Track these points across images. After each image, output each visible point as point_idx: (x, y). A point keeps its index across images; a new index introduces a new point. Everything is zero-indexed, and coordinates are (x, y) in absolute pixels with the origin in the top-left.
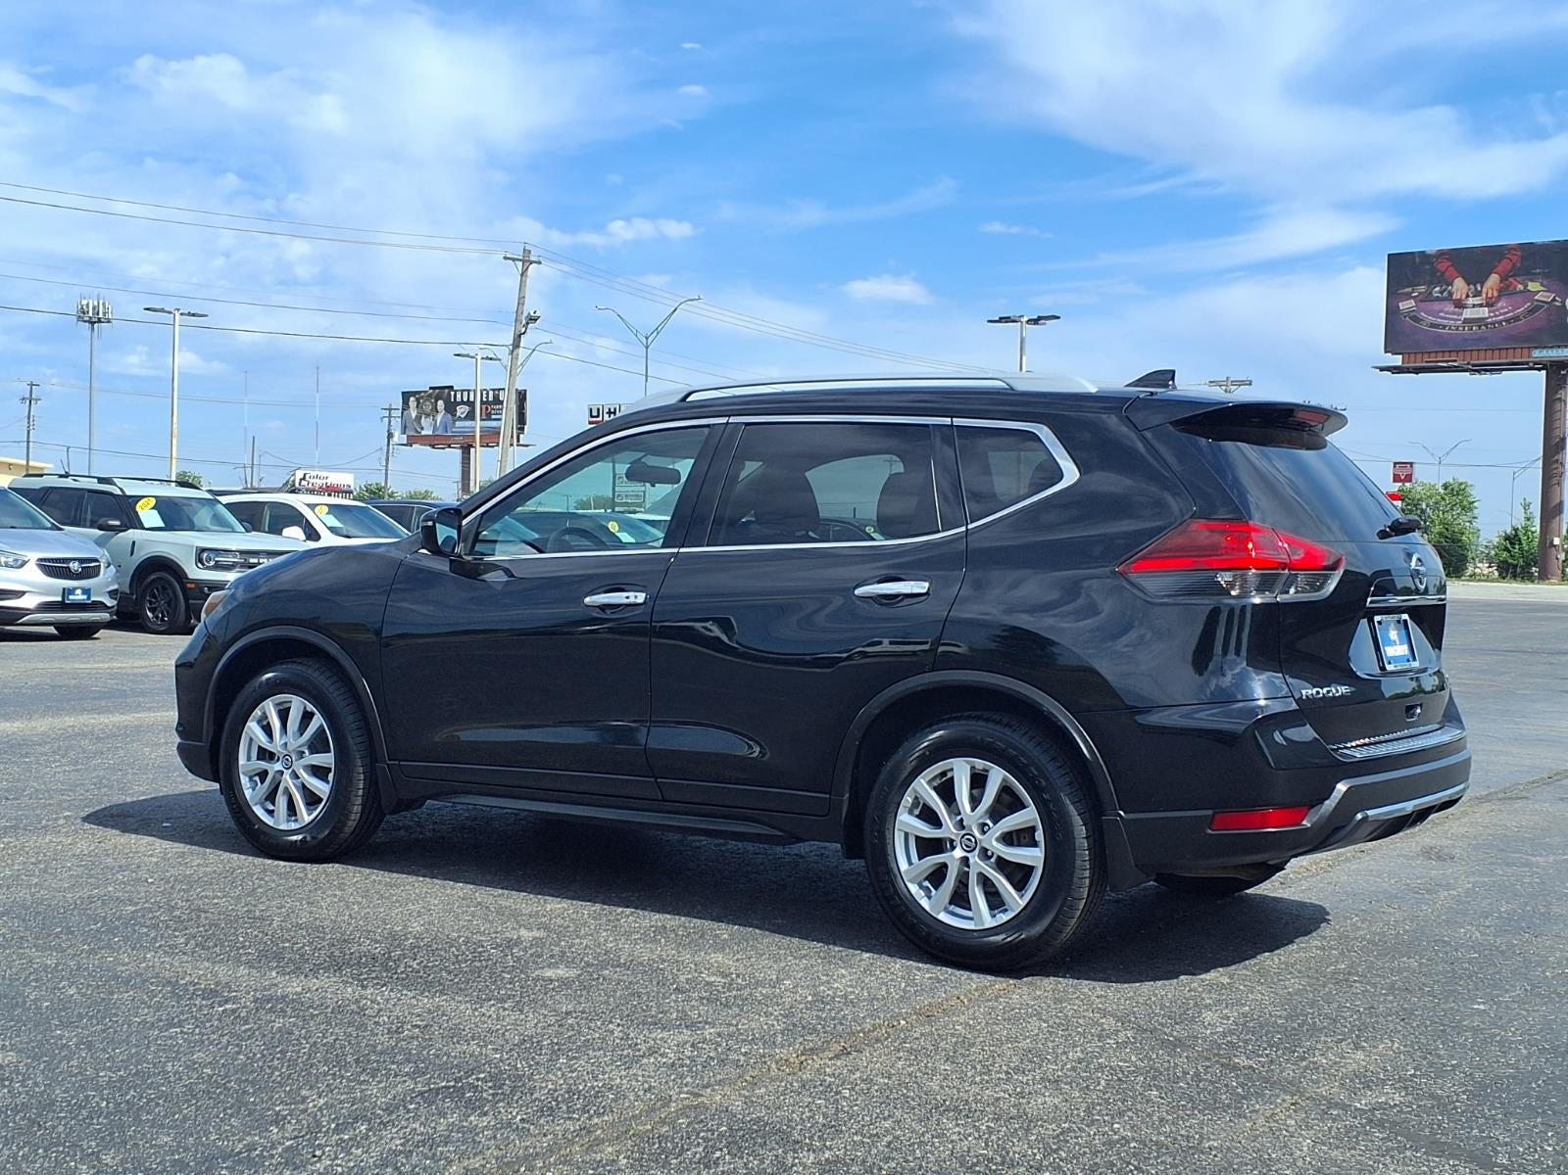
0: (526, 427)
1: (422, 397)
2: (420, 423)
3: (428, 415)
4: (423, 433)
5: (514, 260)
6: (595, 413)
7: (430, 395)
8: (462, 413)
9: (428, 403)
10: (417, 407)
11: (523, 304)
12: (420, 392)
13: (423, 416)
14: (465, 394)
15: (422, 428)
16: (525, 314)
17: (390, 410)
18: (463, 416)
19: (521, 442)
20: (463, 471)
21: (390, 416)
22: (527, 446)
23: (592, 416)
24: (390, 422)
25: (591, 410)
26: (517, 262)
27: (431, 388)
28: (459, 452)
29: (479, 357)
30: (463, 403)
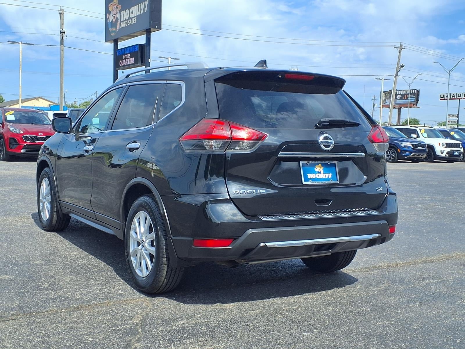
0: (419, 102)
1: (387, 93)
2: (386, 101)
3: (388, 99)
4: (386, 104)
5: (397, 48)
6: (442, 97)
7: (389, 92)
8: (399, 98)
9: (388, 95)
10: (385, 96)
11: (399, 62)
12: (386, 92)
13: (387, 99)
14: (400, 91)
15: (386, 103)
16: (400, 65)
17: (374, 97)
18: (399, 99)
19: (417, 106)
20: (398, 116)
21: (374, 99)
22: (419, 107)
23: (441, 97)
24: (374, 101)
25: (441, 95)
26: (398, 49)
27: (390, 90)
28: (397, 110)
29: (383, 79)
30: (399, 94)
